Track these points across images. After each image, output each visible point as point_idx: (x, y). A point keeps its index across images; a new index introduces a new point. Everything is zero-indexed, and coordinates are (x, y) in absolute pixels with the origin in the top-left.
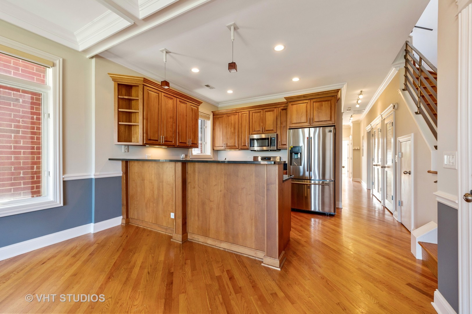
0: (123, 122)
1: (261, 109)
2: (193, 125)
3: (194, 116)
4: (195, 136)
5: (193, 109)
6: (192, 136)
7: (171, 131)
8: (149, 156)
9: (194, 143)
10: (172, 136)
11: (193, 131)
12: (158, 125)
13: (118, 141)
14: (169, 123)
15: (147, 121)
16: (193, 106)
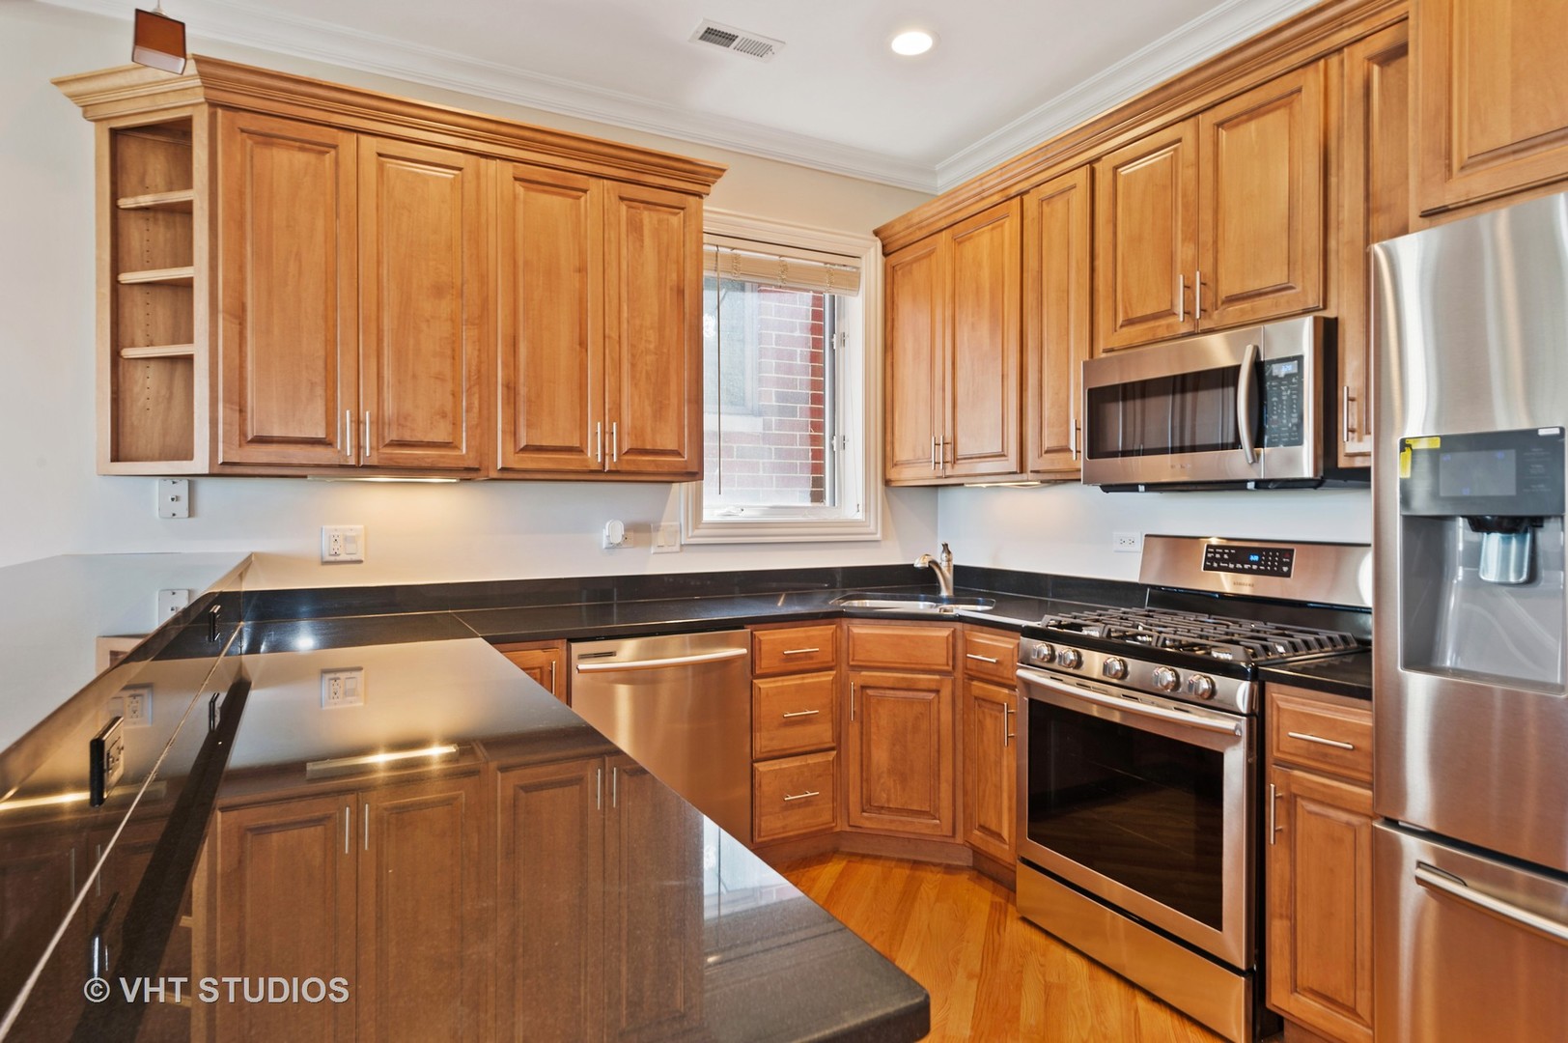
0: (150, 344)
1: (1183, 119)
2: (641, 326)
3: (650, 270)
4: (661, 402)
5: (648, 218)
6: (637, 399)
7: (439, 377)
8: (349, 534)
9: (648, 448)
10: (448, 408)
11: (644, 372)
12: (331, 344)
13: (116, 458)
14: (424, 326)
15: (236, 328)
16: (642, 205)
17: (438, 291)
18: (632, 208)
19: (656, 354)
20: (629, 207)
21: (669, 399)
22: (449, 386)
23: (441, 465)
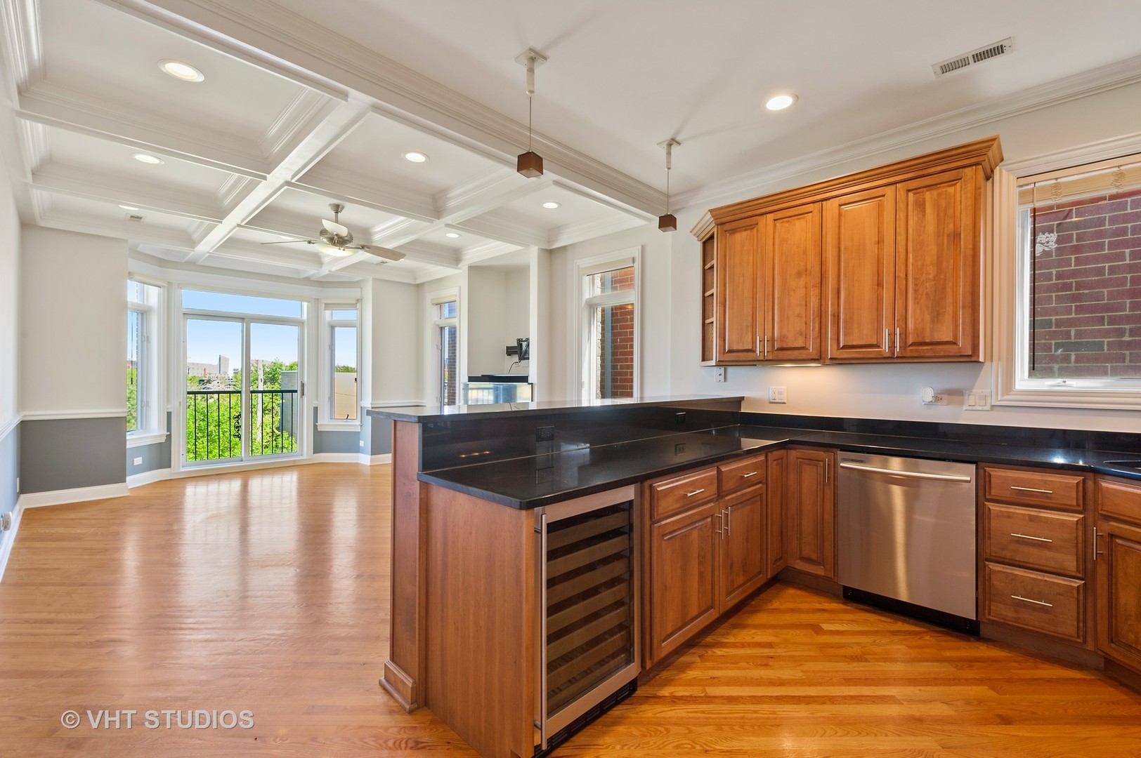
2: (923, 265)
3: (931, 227)
4: (938, 311)
5: (929, 196)
6: (918, 311)
7: (799, 316)
8: (780, 390)
9: (927, 341)
10: (804, 329)
11: (925, 293)
12: (754, 309)
13: (704, 360)
14: (792, 293)
15: (723, 308)
16: (925, 189)
17: (799, 275)
18: (917, 193)
19: (934, 280)
20: (914, 194)
21: (945, 308)
22: (804, 319)
23: (799, 358)
